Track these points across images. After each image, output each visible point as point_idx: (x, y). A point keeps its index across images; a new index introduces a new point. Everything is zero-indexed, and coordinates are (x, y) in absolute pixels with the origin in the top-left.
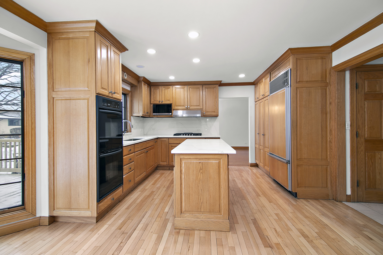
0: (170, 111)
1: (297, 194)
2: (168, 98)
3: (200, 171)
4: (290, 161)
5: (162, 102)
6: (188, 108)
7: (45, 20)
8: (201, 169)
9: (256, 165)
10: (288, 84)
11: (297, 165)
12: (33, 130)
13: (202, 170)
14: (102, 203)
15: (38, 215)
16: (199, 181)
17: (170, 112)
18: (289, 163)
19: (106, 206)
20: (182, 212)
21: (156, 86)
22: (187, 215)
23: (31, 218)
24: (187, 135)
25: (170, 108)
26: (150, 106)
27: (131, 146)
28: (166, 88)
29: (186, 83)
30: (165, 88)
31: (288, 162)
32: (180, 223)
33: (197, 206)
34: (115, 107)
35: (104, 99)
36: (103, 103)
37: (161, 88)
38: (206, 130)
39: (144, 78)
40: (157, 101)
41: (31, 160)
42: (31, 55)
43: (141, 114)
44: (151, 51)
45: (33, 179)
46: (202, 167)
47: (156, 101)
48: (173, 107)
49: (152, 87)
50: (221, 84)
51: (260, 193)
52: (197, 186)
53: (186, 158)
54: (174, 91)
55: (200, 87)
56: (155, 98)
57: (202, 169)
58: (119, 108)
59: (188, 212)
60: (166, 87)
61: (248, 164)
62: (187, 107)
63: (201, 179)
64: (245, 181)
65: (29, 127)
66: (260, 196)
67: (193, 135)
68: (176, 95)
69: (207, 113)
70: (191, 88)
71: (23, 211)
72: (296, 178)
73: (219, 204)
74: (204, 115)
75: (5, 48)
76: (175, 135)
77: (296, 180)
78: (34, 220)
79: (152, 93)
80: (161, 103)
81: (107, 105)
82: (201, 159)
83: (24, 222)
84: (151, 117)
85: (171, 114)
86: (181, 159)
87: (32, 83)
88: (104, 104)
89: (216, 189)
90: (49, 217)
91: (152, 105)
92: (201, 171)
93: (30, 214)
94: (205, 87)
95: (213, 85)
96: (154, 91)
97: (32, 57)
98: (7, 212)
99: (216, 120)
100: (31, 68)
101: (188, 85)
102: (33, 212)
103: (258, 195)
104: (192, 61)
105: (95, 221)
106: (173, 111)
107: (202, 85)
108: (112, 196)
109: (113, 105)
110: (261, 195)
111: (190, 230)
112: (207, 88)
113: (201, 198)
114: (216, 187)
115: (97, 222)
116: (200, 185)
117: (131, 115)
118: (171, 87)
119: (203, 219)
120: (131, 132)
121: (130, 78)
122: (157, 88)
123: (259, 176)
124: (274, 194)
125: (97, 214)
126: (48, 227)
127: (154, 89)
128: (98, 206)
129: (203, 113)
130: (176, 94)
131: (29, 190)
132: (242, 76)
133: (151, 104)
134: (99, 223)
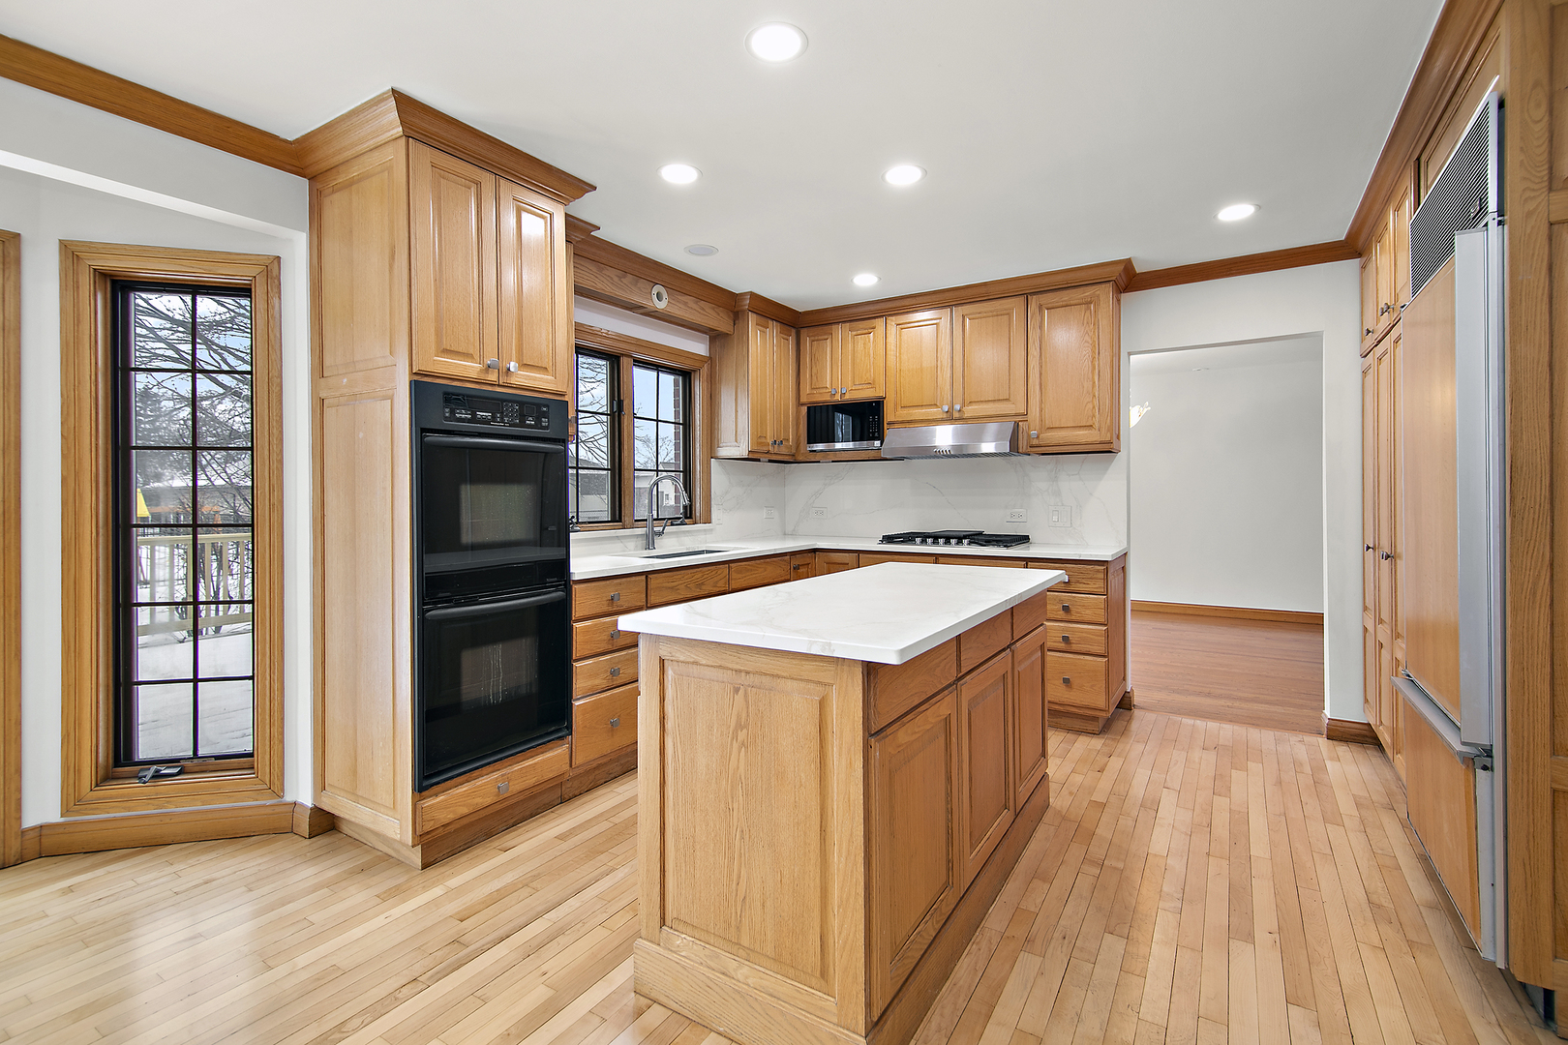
0: (873, 433)
1: (1559, 1001)
2: (868, 375)
3: (735, 737)
4: (1497, 753)
5: (843, 394)
6: (956, 415)
7: (283, 136)
8: (739, 726)
9: (1362, 737)
10: (1483, 209)
11: (1554, 791)
12: (274, 511)
13: (745, 731)
14: (441, 798)
15: (289, 798)
16: (732, 786)
17: (876, 435)
18: (1485, 768)
19: (465, 811)
20: (668, 921)
21: (820, 328)
22: (681, 940)
23: (269, 803)
24: (953, 541)
25: (874, 418)
26: (798, 412)
27: (624, 580)
28: (859, 332)
29: (947, 294)
30: (854, 333)
31: (1480, 758)
32: (655, 971)
33: (722, 909)
34: (522, 424)
35: (448, 394)
36: (447, 410)
37: (840, 332)
38: (1055, 518)
39: (753, 295)
40: (824, 390)
41: (268, 610)
42: (268, 262)
43: (742, 451)
44: (679, 174)
45: (274, 674)
46: (744, 715)
47: (822, 391)
48: (889, 414)
49: (804, 332)
50: (1129, 280)
51: (1265, 920)
52: (723, 805)
53: (682, 658)
54: (891, 339)
55: (1015, 305)
56: (814, 378)
57: (746, 726)
58: (546, 428)
59: (689, 930)
60: (861, 326)
61: (1320, 719)
62: (952, 407)
63: (743, 778)
64: (1221, 822)
65: (264, 500)
66: (1250, 937)
67: (969, 544)
68: (900, 359)
69: (1050, 434)
70: (971, 316)
71: (247, 775)
72: (1545, 886)
73: (818, 929)
74: (1035, 442)
75: (199, 251)
76: (889, 539)
77: (1546, 898)
78: (278, 810)
79: (807, 359)
80: (838, 397)
81: (474, 415)
82: (741, 671)
83: (249, 812)
84: (801, 458)
85: (877, 443)
86: (662, 661)
87: (273, 356)
88: (453, 412)
89: (805, 844)
90: (311, 809)
91: (804, 409)
92: (742, 735)
93: (265, 787)
94: (1040, 307)
95: (1082, 289)
96: (814, 348)
97: (271, 268)
98: (211, 768)
99: (1107, 470)
100: (270, 306)
101: (955, 305)
102: (275, 784)
103: (1240, 929)
104: (883, 177)
105: (419, 862)
106: (886, 432)
107: (1022, 299)
108: (502, 775)
109: (507, 416)
110: (1260, 935)
111: (688, 1022)
112: (1050, 306)
113: (739, 877)
114: (805, 833)
115: (425, 866)
116: (735, 806)
117: (711, 453)
118: (879, 323)
119: (748, 985)
120: (708, 521)
121: (686, 304)
122: (825, 334)
123: (1346, 806)
124: (1365, 952)
125: (413, 838)
126: (308, 842)
127: (812, 338)
128: (419, 807)
129: (1029, 436)
130: (900, 354)
131: (264, 710)
132: (1236, 213)
133: (800, 404)
134: (431, 872)
